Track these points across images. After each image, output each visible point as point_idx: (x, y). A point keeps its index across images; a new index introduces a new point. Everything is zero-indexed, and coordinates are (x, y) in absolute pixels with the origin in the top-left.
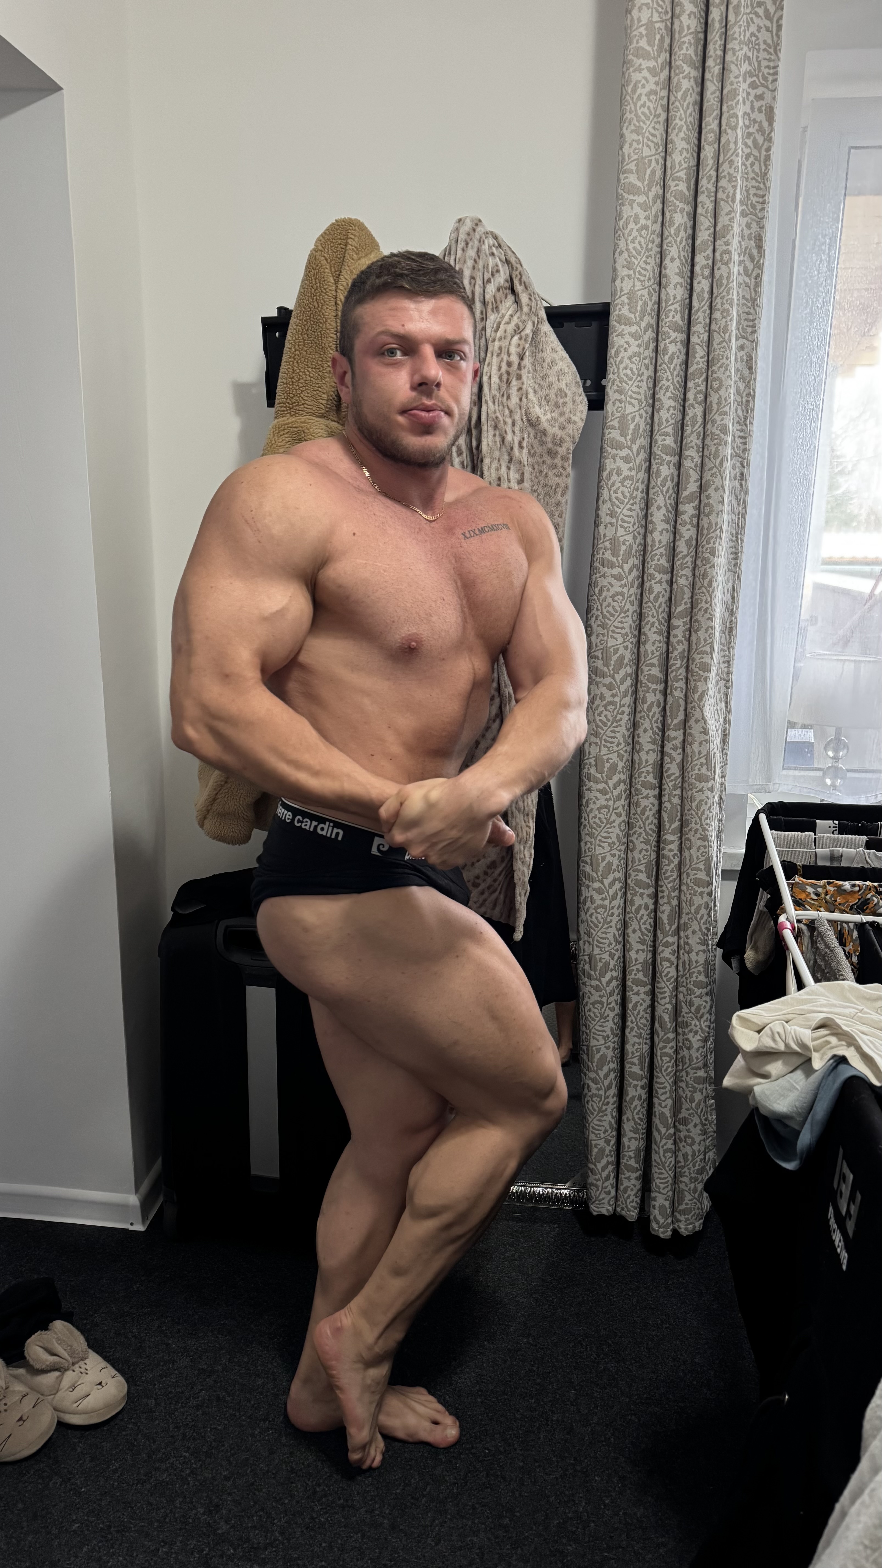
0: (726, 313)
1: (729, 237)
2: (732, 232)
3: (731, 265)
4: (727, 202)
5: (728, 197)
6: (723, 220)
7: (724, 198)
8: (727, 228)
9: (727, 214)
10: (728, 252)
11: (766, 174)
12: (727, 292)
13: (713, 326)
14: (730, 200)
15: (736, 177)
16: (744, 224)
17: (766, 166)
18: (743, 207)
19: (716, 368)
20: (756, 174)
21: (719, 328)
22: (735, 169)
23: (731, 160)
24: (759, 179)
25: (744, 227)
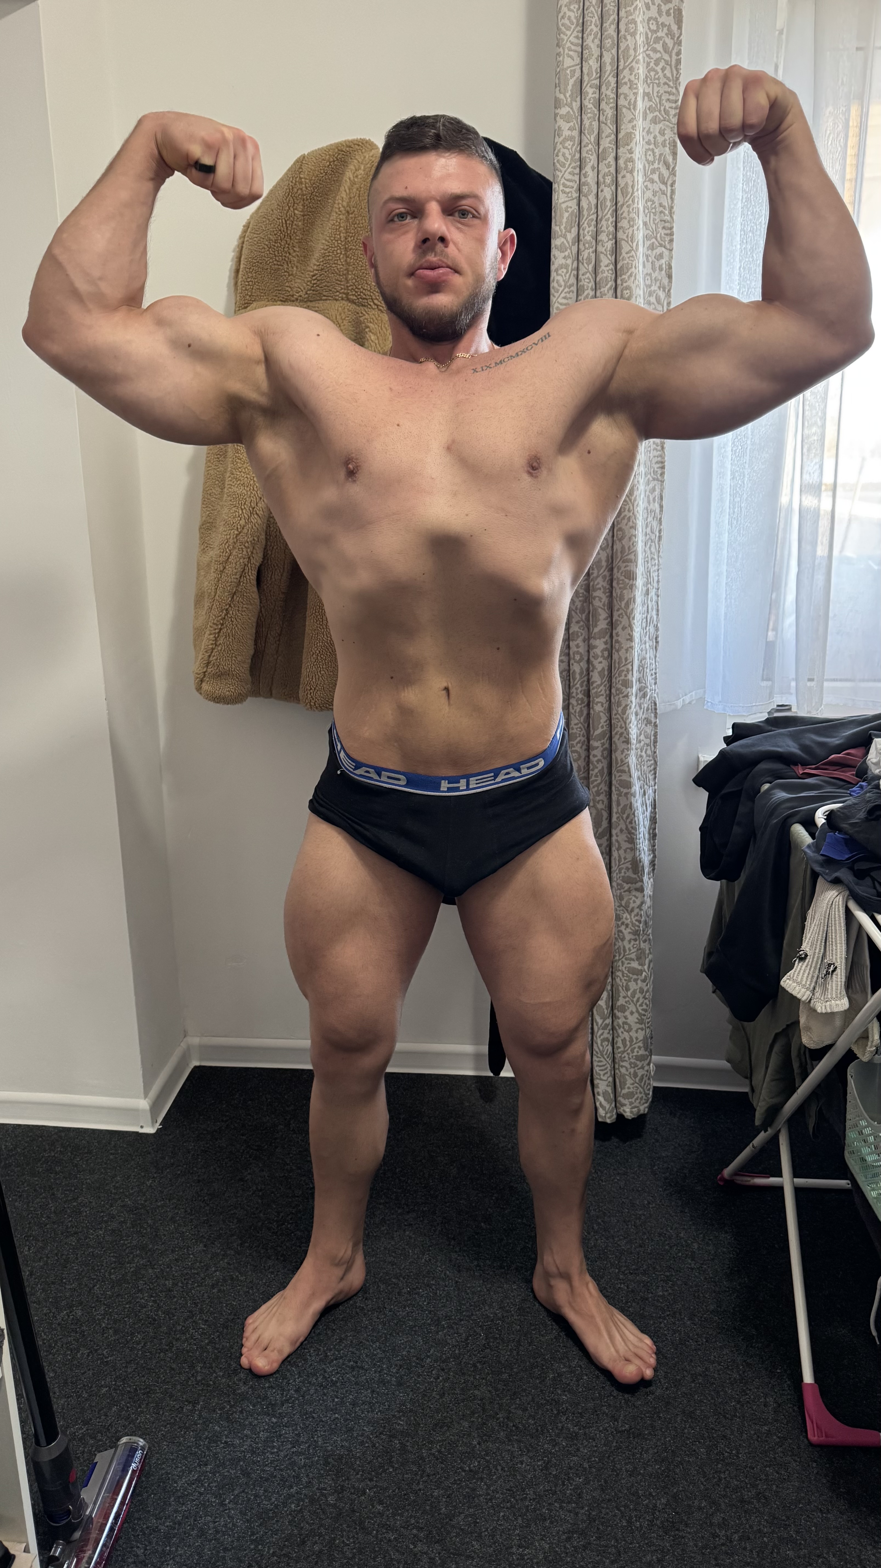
0: (631, 221)
1: (633, 145)
2: (635, 140)
3: (635, 174)
4: (629, 109)
5: (629, 103)
6: (625, 128)
7: (627, 105)
8: (630, 136)
9: (630, 122)
10: (631, 160)
11: (677, 79)
12: (633, 201)
13: (620, 235)
14: (632, 107)
15: (636, 84)
16: (658, 131)
17: (678, 70)
18: (655, 114)
19: (625, 277)
20: (668, 78)
21: (627, 236)
22: (635, 75)
23: (632, 67)
24: (671, 84)
25: (658, 134)
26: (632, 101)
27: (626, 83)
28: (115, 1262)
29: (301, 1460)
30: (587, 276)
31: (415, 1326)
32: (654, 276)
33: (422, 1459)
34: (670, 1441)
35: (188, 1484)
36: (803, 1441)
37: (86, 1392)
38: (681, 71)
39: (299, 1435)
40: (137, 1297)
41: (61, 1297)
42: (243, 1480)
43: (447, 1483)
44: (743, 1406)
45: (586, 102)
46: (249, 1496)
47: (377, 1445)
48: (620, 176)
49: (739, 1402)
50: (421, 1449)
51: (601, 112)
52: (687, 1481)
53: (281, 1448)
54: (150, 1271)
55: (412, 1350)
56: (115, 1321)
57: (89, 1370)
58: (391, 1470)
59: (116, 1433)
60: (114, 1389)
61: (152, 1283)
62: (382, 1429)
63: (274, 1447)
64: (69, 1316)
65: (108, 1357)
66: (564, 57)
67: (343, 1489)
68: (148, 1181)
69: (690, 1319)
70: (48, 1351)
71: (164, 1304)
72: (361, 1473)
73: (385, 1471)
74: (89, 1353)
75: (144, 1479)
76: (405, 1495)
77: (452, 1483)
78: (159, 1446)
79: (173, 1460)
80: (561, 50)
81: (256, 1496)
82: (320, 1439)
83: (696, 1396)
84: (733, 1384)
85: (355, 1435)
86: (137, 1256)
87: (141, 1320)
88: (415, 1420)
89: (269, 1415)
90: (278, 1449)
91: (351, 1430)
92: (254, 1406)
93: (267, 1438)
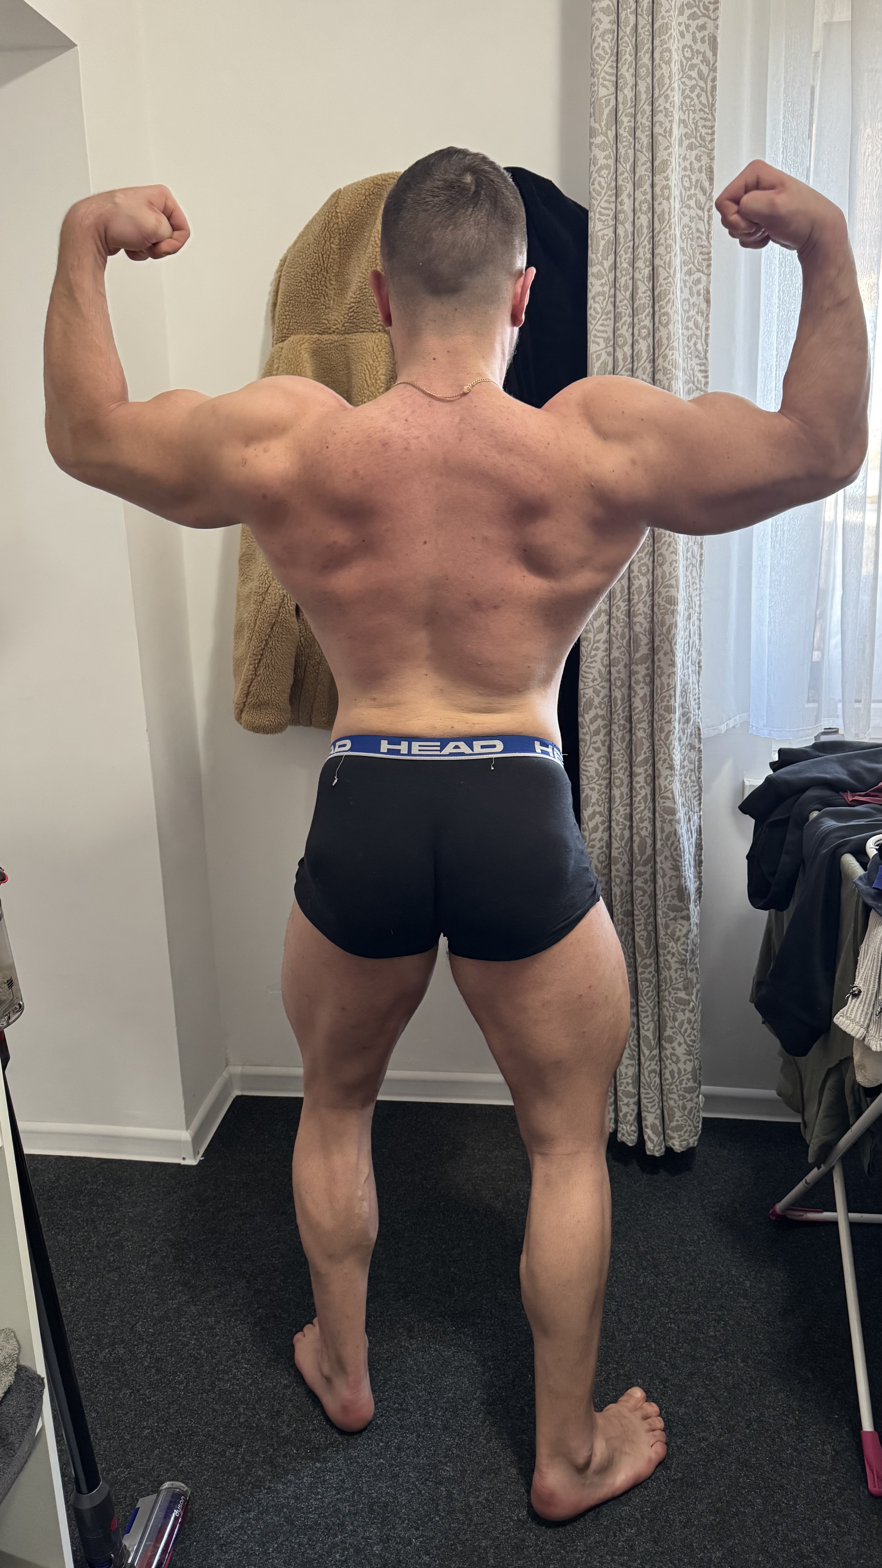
0: (668, 248)
2: (671, 167)
3: (672, 201)
4: (665, 137)
5: (665, 131)
6: (661, 155)
8: (665, 163)
9: (666, 149)
11: (713, 105)
12: (670, 227)
13: (657, 261)
14: (667, 134)
15: (672, 112)
16: (694, 157)
17: (713, 97)
18: (691, 141)
19: (663, 303)
20: (704, 105)
21: (665, 263)
22: (671, 103)
23: (667, 95)
24: (707, 110)
25: (694, 161)
26: (668, 129)
27: (661, 111)
28: (157, 1298)
29: (346, 1508)
30: (624, 303)
31: (461, 1367)
32: (692, 301)
33: (469, 1506)
34: (724, 1490)
35: (231, 1532)
36: (863, 1492)
37: (128, 1434)
38: (717, 98)
39: (343, 1481)
40: (179, 1335)
41: (103, 1334)
42: (287, 1528)
43: (495, 1533)
44: (800, 1454)
45: (621, 131)
46: (293, 1545)
47: (423, 1492)
48: (656, 204)
49: (796, 1450)
50: (468, 1496)
51: (637, 140)
52: (742, 1533)
53: (325, 1495)
54: (193, 1308)
55: (458, 1392)
56: (157, 1360)
57: (131, 1411)
58: (437, 1519)
59: (158, 1476)
60: (157, 1431)
61: (194, 1320)
62: (427, 1475)
63: (318, 1493)
64: (111, 1355)
65: (150, 1398)
66: (598, 87)
67: (388, 1538)
68: (190, 1214)
69: (742, 1362)
70: (89, 1390)
71: (207, 1342)
72: (407, 1522)
73: (430, 1520)
74: (131, 1393)
75: (186, 1526)
76: (452, 1545)
77: (499, 1534)
78: (201, 1491)
79: (216, 1506)
80: (596, 80)
81: (300, 1544)
82: (365, 1486)
83: (751, 1443)
84: (789, 1431)
85: (401, 1481)
86: (179, 1292)
87: (183, 1359)
88: (461, 1465)
89: (313, 1460)
90: (322, 1495)
91: (395, 1476)
92: (297, 1450)
93: (311, 1484)
